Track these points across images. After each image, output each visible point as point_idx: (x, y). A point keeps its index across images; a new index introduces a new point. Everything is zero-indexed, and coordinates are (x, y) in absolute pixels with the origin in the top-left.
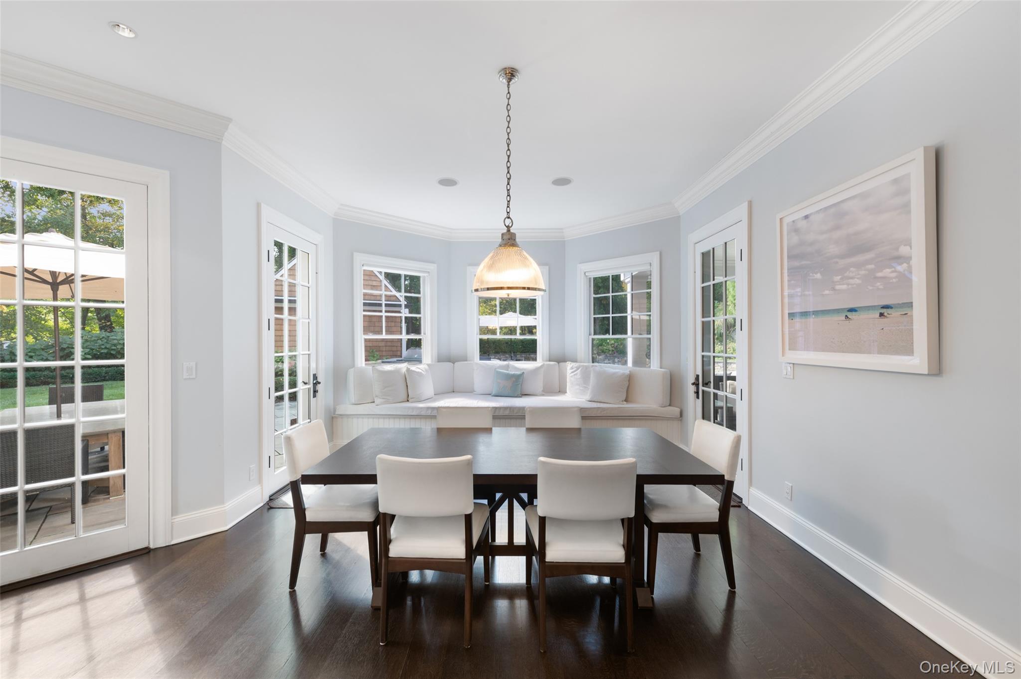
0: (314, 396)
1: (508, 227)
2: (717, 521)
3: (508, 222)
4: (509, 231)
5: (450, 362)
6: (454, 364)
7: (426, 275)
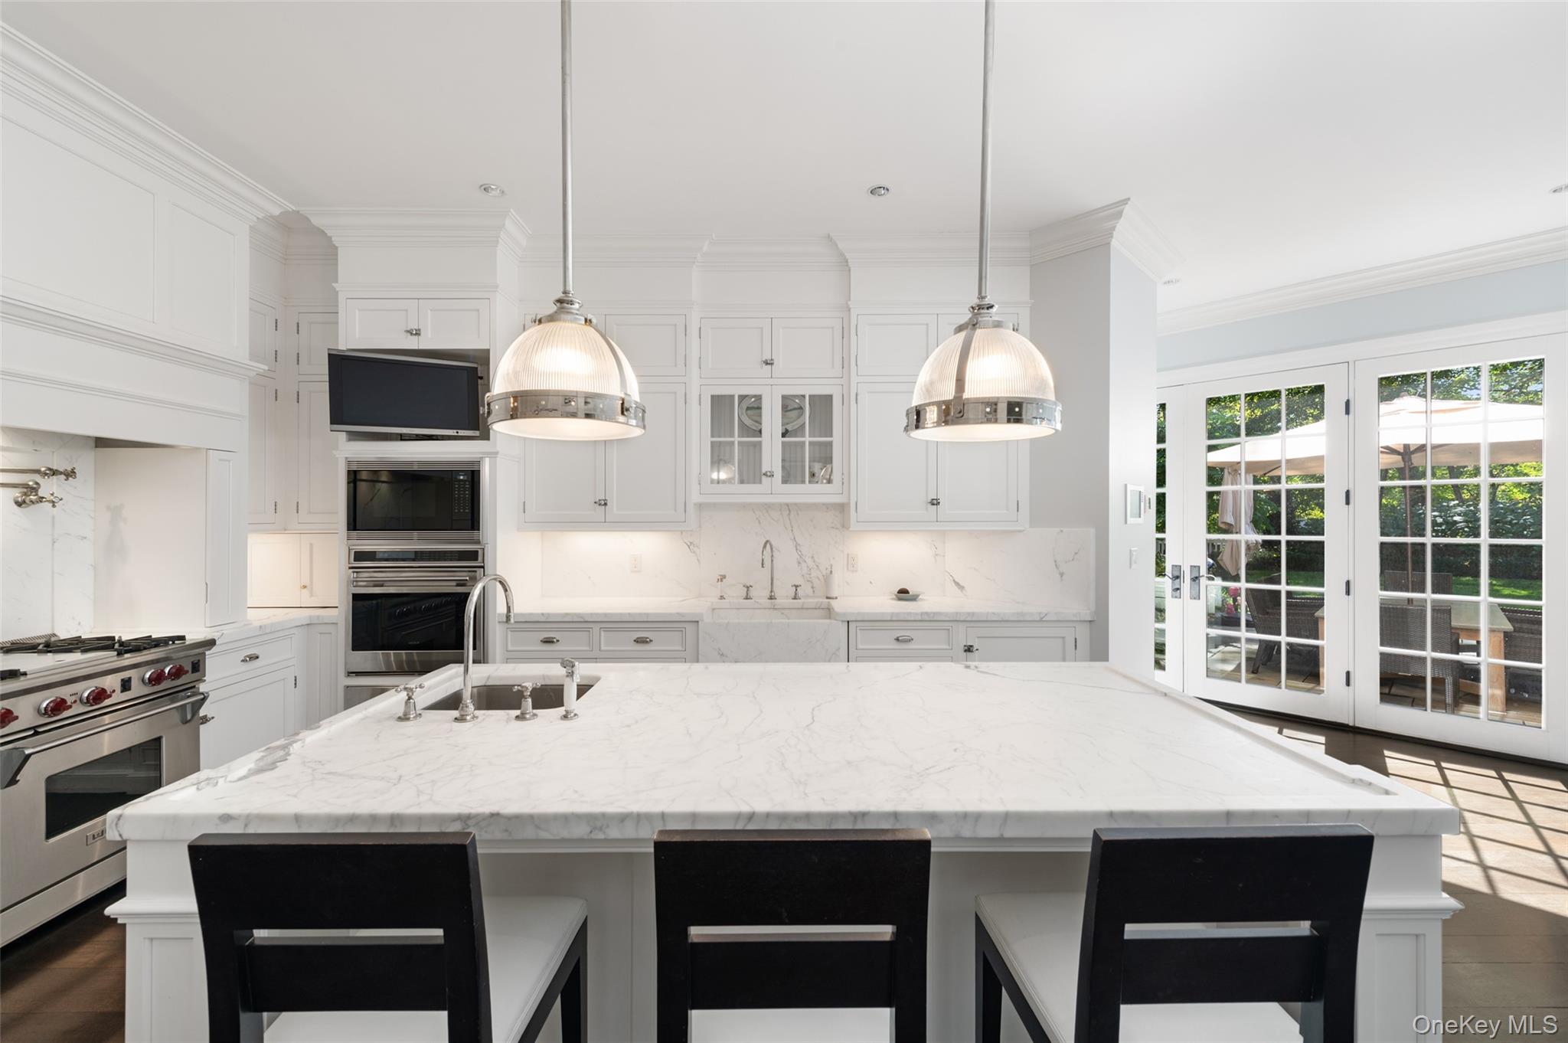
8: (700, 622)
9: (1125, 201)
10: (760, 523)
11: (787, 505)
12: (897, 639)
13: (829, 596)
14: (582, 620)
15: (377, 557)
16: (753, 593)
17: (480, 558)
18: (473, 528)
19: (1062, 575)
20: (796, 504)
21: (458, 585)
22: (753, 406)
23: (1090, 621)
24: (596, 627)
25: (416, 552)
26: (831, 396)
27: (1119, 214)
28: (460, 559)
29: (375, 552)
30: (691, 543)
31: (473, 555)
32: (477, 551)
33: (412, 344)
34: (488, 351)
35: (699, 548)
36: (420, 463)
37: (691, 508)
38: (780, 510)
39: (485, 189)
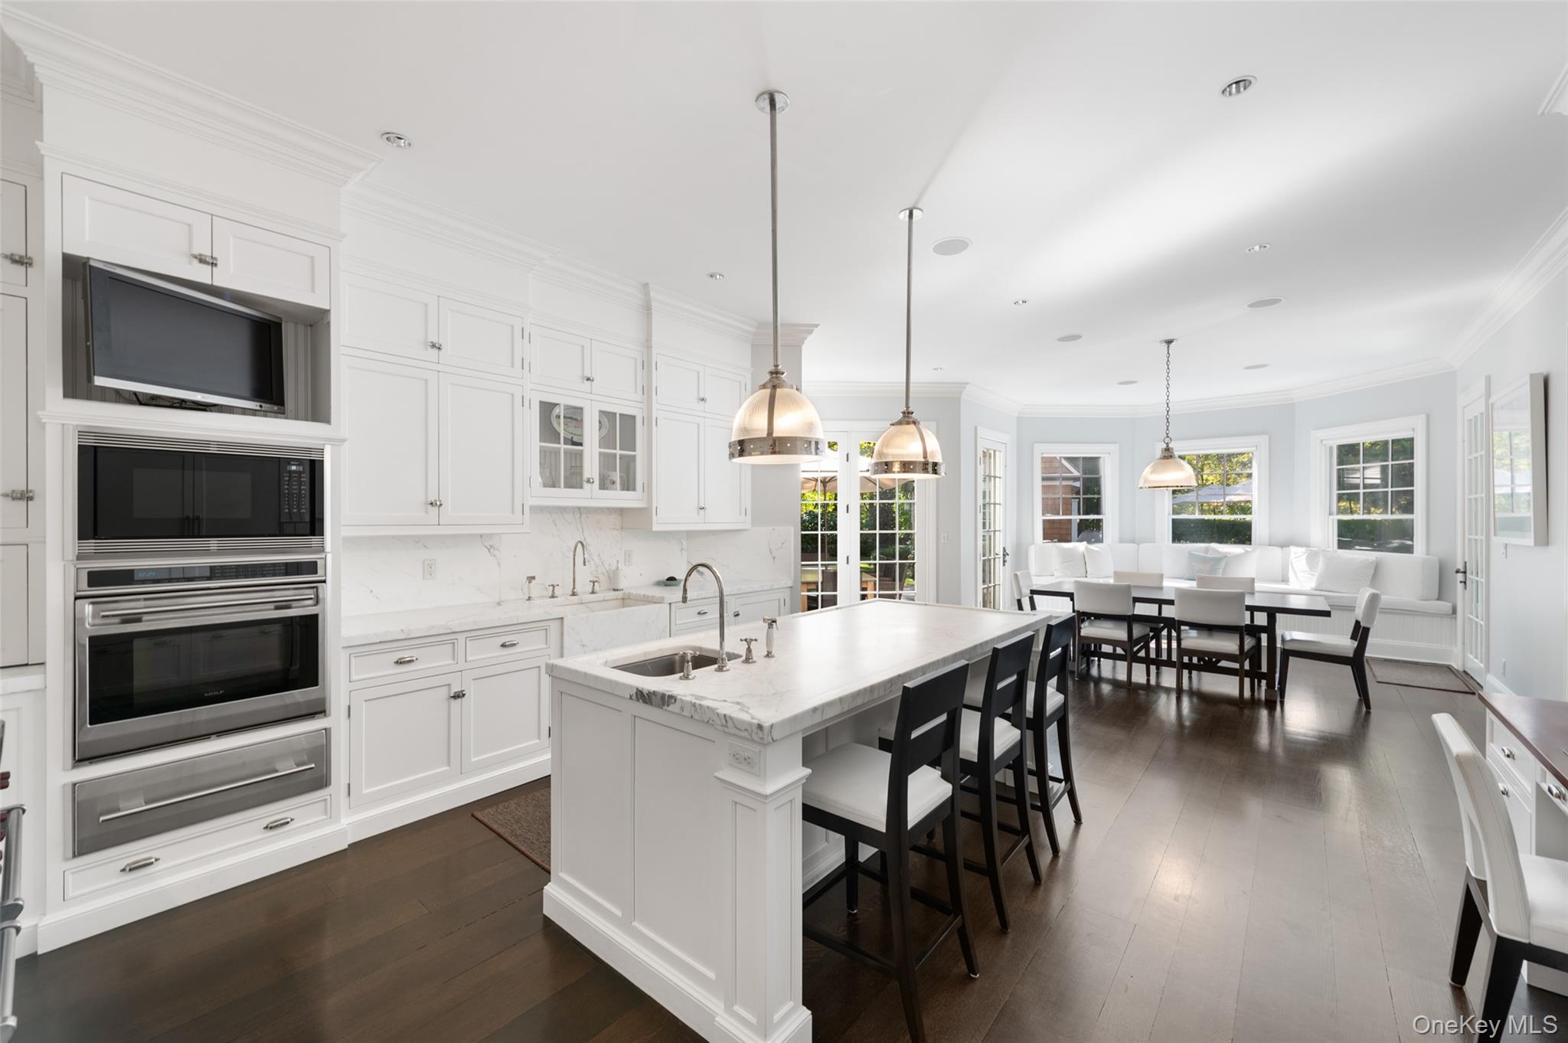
0: (1004, 565)
1: (1167, 444)
2: (1352, 656)
3: (1167, 440)
4: (1168, 446)
5: (1134, 543)
6: (1138, 545)
7: (1105, 456)
8: (565, 619)
9: (817, 326)
10: (555, 525)
11: (579, 508)
12: (699, 613)
13: (616, 588)
14: (450, 631)
15: (136, 578)
16: (558, 591)
17: (320, 571)
18: (313, 533)
19: (774, 558)
20: (586, 508)
21: (277, 608)
22: (575, 416)
23: (791, 587)
24: (461, 638)
25: (211, 567)
26: (634, 417)
27: (811, 332)
28: (287, 574)
29: (132, 571)
30: (491, 546)
31: (311, 567)
32: (316, 562)
33: (201, 274)
34: (326, 312)
35: (498, 550)
36: (220, 444)
37: (527, 509)
38: (573, 513)
39: (387, 139)
